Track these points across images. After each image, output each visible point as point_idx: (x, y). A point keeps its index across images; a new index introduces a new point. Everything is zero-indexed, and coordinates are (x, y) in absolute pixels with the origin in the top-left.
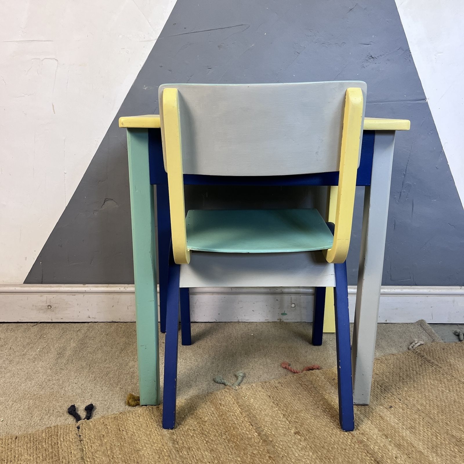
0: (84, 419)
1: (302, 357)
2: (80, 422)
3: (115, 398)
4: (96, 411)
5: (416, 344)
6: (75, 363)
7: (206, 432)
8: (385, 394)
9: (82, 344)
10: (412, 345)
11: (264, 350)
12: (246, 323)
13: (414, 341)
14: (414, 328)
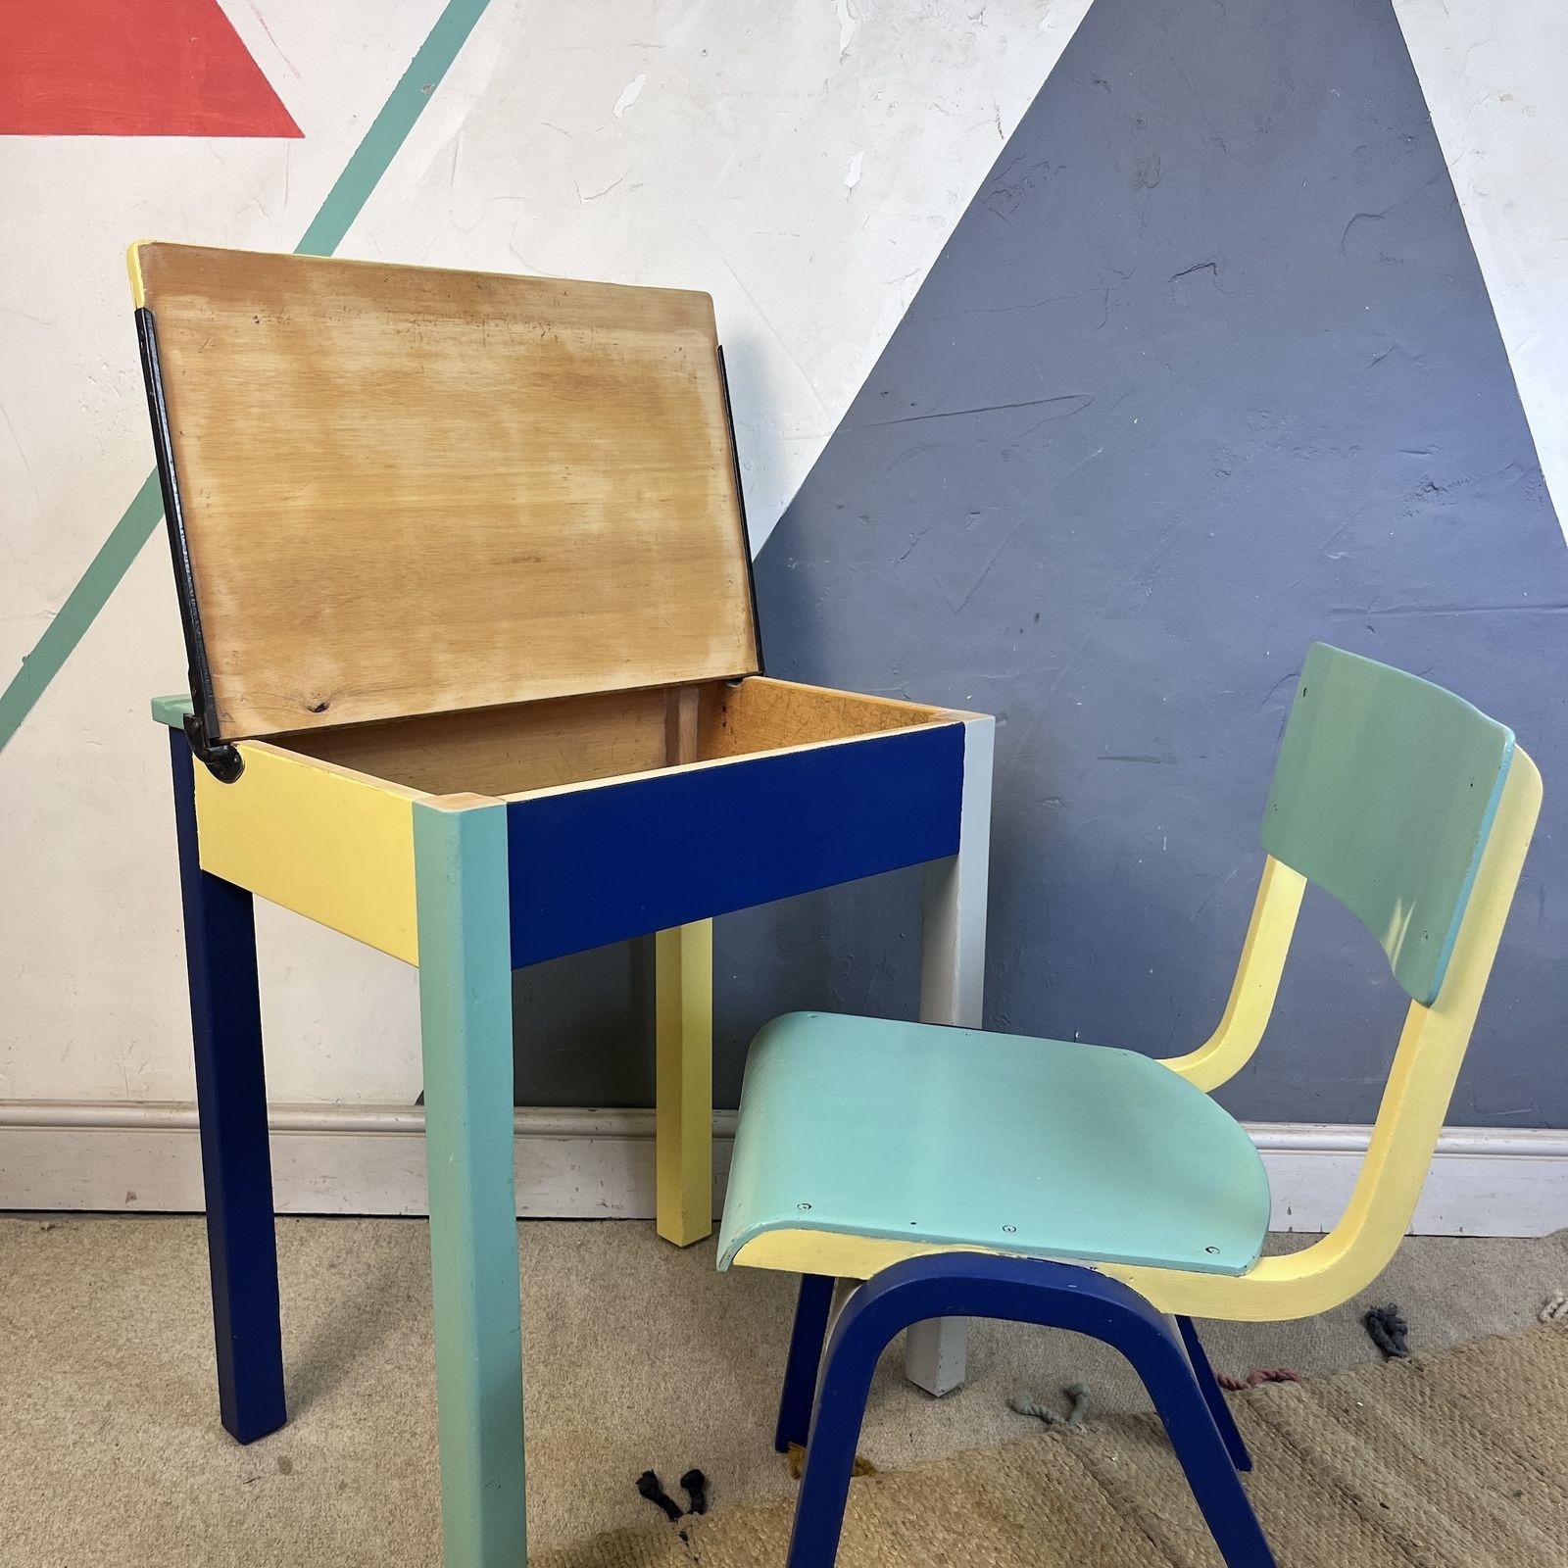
0: (691, 1512)
2: (682, 1520)
3: (752, 1454)
4: (711, 1489)
5: (1560, 1305)
6: (605, 1347)
7: (1029, 1557)
8: (1497, 1456)
9: (607, 1288)
10: (1549, 1310)
13: (1554, 1296)
14: (1544, 1255)
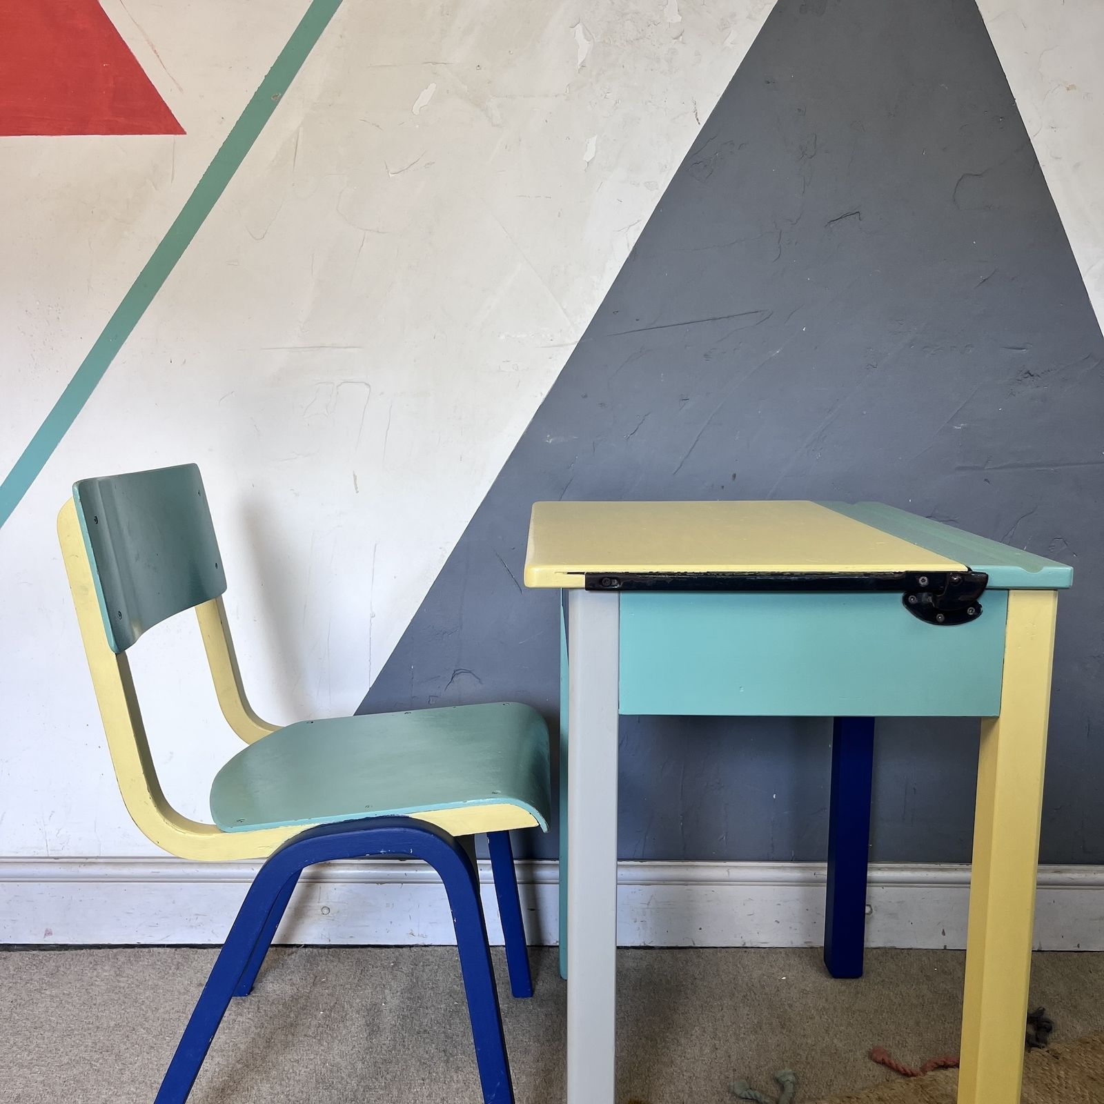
1: (910, 1035)
6: (410, 1047)
11: (821, 1018)
12: (763, 950)
